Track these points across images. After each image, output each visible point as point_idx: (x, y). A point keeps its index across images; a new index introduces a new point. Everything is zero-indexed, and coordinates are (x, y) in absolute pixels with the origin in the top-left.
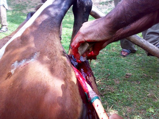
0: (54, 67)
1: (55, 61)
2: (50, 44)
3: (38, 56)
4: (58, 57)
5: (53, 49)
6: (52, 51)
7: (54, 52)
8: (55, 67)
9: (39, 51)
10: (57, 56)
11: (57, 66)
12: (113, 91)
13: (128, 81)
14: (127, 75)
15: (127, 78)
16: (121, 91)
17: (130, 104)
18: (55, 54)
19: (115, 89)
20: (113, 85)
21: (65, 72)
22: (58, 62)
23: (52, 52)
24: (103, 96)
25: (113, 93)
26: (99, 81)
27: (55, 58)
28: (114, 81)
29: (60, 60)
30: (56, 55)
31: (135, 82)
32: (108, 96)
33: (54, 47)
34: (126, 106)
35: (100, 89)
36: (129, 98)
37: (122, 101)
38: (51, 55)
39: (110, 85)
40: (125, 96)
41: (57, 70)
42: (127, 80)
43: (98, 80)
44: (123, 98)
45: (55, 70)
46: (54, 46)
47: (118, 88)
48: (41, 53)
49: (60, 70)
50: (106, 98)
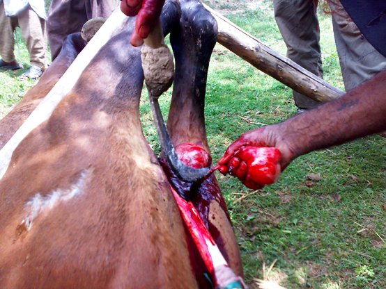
0: (126, 207)
1: (130, 189)
2: (117, 144)
3: (89, 180)
4: (135, 179)
5: (125, 158)
6: (122, 163)
7: (128, 166)
8: (130, 207)
9: (90, 166)
10: (135, 174)
11: (133, 202)
12: (277, 222)
13: (312, 193)
14: (310, 180)
15: (309, 186)
16: (295, 221)
17: (316, 257)
18: (129, 169)
19: (280, 217)
20: (276, 205)
21: (154, 218)
22: (136, 193)
23: (123, 166)
24: (251, 237)
25: (277, 227)
26: (243, 197)
27: (130, 183)
28: (278, 195)
29: (142, 185)
30: (132, 174)
31: (329, 196)
32: (265, 237)
33: (127, 151)
34: (308, 262)
35: (246, 217)
36: (313, 240)
37: (298, 249)
38: (120, 173)
39: (270, 206)
40: (306, 236)
41: (134, 215)
42: (309, 191)
43: (241, 196)
44: (300, 240)
45: (130, 215)
46: (126, 148)
47: (288, 214)
48: (95, 172)
49: (142, 214)
50: (260, 240)
